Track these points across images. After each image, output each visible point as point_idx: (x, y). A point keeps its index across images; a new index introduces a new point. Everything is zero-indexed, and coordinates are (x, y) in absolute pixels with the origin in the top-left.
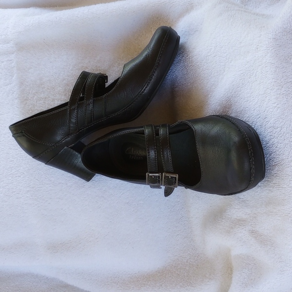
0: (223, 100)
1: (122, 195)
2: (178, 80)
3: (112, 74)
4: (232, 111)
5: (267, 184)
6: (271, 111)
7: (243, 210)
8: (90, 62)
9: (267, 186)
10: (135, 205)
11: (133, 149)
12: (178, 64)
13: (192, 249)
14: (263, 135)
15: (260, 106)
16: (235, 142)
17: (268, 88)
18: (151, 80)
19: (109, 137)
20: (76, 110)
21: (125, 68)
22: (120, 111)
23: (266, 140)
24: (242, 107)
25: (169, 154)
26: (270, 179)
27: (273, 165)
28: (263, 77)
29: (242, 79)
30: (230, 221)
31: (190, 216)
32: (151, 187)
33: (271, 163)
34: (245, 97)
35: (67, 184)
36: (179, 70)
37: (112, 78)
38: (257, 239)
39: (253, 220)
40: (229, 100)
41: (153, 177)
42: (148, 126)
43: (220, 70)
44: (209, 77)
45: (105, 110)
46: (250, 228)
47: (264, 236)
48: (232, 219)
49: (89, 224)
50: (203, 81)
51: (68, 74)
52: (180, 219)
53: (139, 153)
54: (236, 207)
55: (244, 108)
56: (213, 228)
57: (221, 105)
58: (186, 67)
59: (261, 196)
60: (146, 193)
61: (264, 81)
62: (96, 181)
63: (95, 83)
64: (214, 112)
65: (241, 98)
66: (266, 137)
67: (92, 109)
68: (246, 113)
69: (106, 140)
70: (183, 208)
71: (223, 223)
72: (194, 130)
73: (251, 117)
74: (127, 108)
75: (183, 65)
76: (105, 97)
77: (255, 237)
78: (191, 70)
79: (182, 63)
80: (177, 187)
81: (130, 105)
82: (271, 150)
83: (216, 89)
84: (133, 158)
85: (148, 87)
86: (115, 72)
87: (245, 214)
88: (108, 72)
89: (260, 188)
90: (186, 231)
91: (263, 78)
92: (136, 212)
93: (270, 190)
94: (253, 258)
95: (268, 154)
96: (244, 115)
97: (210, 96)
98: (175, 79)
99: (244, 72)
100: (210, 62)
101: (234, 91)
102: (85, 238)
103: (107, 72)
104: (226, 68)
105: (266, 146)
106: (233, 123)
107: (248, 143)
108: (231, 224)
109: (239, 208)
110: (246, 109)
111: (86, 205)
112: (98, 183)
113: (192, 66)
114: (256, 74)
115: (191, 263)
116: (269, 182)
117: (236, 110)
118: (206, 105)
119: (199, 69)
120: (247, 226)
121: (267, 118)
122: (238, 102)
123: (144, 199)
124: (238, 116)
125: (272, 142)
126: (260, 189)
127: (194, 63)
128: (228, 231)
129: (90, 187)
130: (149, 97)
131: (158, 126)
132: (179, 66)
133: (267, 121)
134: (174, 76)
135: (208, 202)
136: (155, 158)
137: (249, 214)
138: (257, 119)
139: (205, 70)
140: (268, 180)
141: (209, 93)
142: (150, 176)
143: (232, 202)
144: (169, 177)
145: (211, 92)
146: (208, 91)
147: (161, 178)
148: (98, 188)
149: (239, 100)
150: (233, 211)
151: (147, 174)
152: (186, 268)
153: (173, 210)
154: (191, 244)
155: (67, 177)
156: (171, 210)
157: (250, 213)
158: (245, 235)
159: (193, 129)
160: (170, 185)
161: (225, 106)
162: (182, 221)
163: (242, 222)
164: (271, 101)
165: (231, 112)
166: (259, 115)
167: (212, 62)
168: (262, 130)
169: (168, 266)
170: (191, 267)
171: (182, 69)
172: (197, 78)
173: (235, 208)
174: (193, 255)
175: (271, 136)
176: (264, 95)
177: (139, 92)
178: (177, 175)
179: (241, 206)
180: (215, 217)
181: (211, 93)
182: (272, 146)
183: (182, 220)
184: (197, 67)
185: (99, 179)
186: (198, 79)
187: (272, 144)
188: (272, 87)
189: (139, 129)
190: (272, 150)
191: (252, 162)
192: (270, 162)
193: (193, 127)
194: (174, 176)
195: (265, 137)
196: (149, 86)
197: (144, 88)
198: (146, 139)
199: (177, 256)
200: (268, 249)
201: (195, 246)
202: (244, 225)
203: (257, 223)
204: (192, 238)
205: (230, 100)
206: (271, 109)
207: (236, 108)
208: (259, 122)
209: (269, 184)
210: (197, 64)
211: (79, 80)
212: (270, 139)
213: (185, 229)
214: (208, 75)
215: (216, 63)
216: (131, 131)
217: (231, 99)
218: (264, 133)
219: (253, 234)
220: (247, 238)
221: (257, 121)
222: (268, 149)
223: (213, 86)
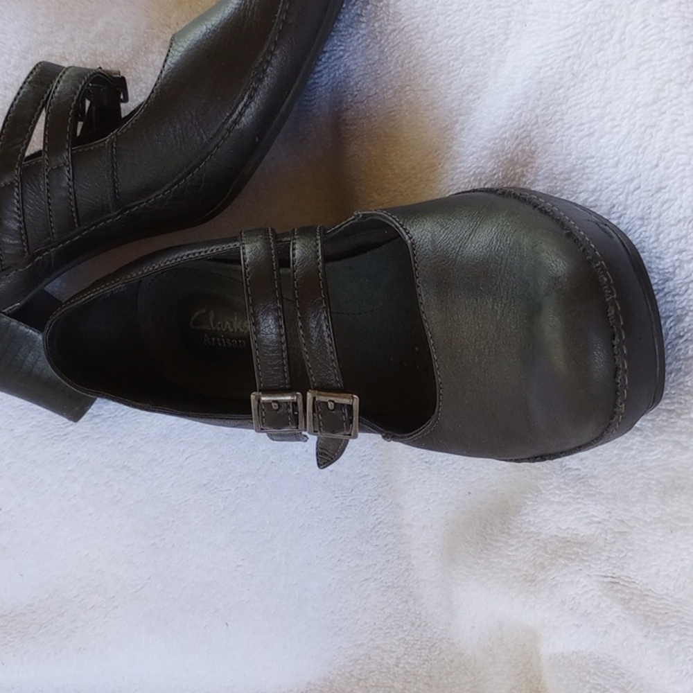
0: (505, 138)
1: (188, 461)
2: (352, 83)
3: (142, 76)
4: (536, 174)
5: (665, 424)
6: (680, 163)
7: (577, 509)
8: (73, 40)
9: (666, 429)
10: (230, 490)
11: (212, 313)
12: (351, 30)
13: (413, 624)
14: (650, 252)
15: (640, 146)
16: (557, 279)
17: (671, 81)
18: (260, 81)
19: (129, 277)
20: (16, 189)
21: (174, 45)
22: (166, 188)
23: (661, 267)
24: (573, 157)
25: (325, 328)
26: (676, 405)
27: (688, 356)
28: (651, 38)
29: (569, 57)
30: (536, 543)
31: (403, 519)
32: (271, 436)
33: (679, 350)
34: (583, 122)
35: (12, 430)
36: (355, 49)
37: (144, 90)
38: (633, 607)
39: (615, 542)
40: (525, 138)
41: (275, 406)
42: (251, 233)
43: (492, 33)
44: (457, 63)
45: (115, 188)
46: (605, 569)
47: (653, 597)
48: (543, 536)
49: (87, 555)
50: (436, 79)
51: (6, 80)
52: (371, 531)
53: (232, 327)
54: (557, 499)
55: (578, 159)
56: (478, 564)
57: (498, 156)
58: (379, 38)
59: (642, 462)
60: (264, 451)
61: (654, 55)
62: (103, 417)
63: (76, 98)
64: (475, 180)
65: (567, 126)
66: (662, 256)
67: (71, 183)
68: (585, 177)
69: (118, 285)
70: (379, 496)
71: (512, 551)
72: (409, 242)
73: (607, 188)
74: (184, 177)
75: (368, 33)
76: (112, 142)
77: (624, 599)
78: (394, 46)
79: (363, 25)
80: (356, 437)
81: (197, 166)
82: (682, 302)
83: (479, 101)
84: (216, 341)
85: (252, 105)
86: (152, 70)
87: (587, 520)
88: (132, 70)
89: (641, 435)
90: (390, 568)
91: (649, 43)
92: (234, 511)
93: (677, 443)
94: (616, 668)
95: (670, 316)
96: (579, 184)
97: (458, 127)
98: (344, 80)
99: (578, 31)
100: (457, 11)
101: (541, 102)
102: (75, 597)
103: (128, 70)
104: (513, 23)
105: (664, 288)
106: (546, 213)
107: (605, 279)
108: (540, 553)
109: (564, 501)
110: (588, 161)
111: (75, 495)
112: (110, 426)
113: (395, 33)
114: (623, 34)
115: (408, 669)
116: (673, 415)
117: (552, 169)
118: (448, 159)
119: (420, 41)
120: (593, 561)
121: (667, 189)
122: (558, 140)
123: (258, 470)
124: (558, 188)
125: (684, 274)
126: (638, 439)
127: (403, 19)
128: (529, 578)
129: (87, 437)
130: (257, 139)
131: (285, 235)
132: (356, 37)
133: (667, 201)
134: (340, 72)
135: (460, 478)
136: (277, 342)
137: (599, 523)
138: (627, 195)
139: (440, 41)
140: (672, 408)
141: (454, 119)
142: (264, 403)
143: (543, 482)
144: (326, 403)
145: (461, 115)
146: (451, 113)
147: (300, 408)
148: (110, 442)
149: (559, 134)
150: (546, 511)
151: (252, 397)
152: (396, 685)
153: (348, 504)
154: (409, 610)
155: (14, 408)
156: (342, 503)
157: (605, 520)
158: (586, 592)
159: (407, 238)
160: (333, 432)
161: (512, 160)
162: (379, 536)
163: (575, 549)
164: (683, 124)
165: (532, 178)
166: (636, 181)
167: (464, 10)
168: (647, 234)
169: (339, 678)
170: (410, 682)
171: (363, 44)
172: (415, 71)
173: (553, 502)
174: (415, 644)
175: (681, 252)
176: (654, 107)
177: (224, 123)
178: (355, 396)
179: (572, 495)
180: (485, 528)
181: (462, 118)
182: (684, 288)
183: (378, 534)
184: (413, 33)
185: (111, 413)
186: (417, 74)
187: (687, 280)
188: (685, 75)
189: (226, 247)
190: (684, 304)
191: (620, 346)
192: (677, 344)
193: (405, 230)
194: (346, 401)
195: (659, 258)
196: (257, 99)
197: (240, 107)
198: (246, 277)
199: (365, 647)
200: (672, 643)
201: (420, 614)
202: (586, 558)
203: (630, 554)
204: (411, 590)
205: (529, 136)
206: (682, 153)
207: (549, 162)
208: (635, 205)
209: (673, 423)
210: (413, 24)
211: (24, 90)
212: (677, 264)
213: (388, 561)
214: (452, 55)
215: (479, 12)
216: (200, 253)
217: (531, 131)
218: (655, 245)
219: (617, 591)
220: (595, 603)
221: (629, 202)
222: (670, 299)
223: (468, 94)
